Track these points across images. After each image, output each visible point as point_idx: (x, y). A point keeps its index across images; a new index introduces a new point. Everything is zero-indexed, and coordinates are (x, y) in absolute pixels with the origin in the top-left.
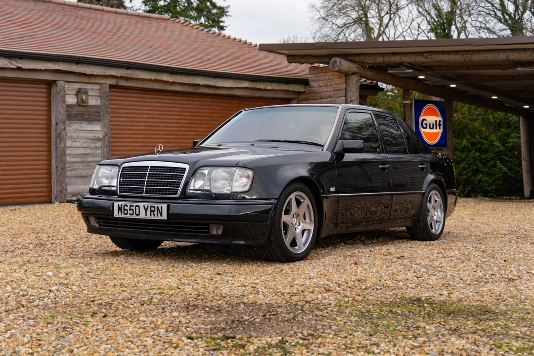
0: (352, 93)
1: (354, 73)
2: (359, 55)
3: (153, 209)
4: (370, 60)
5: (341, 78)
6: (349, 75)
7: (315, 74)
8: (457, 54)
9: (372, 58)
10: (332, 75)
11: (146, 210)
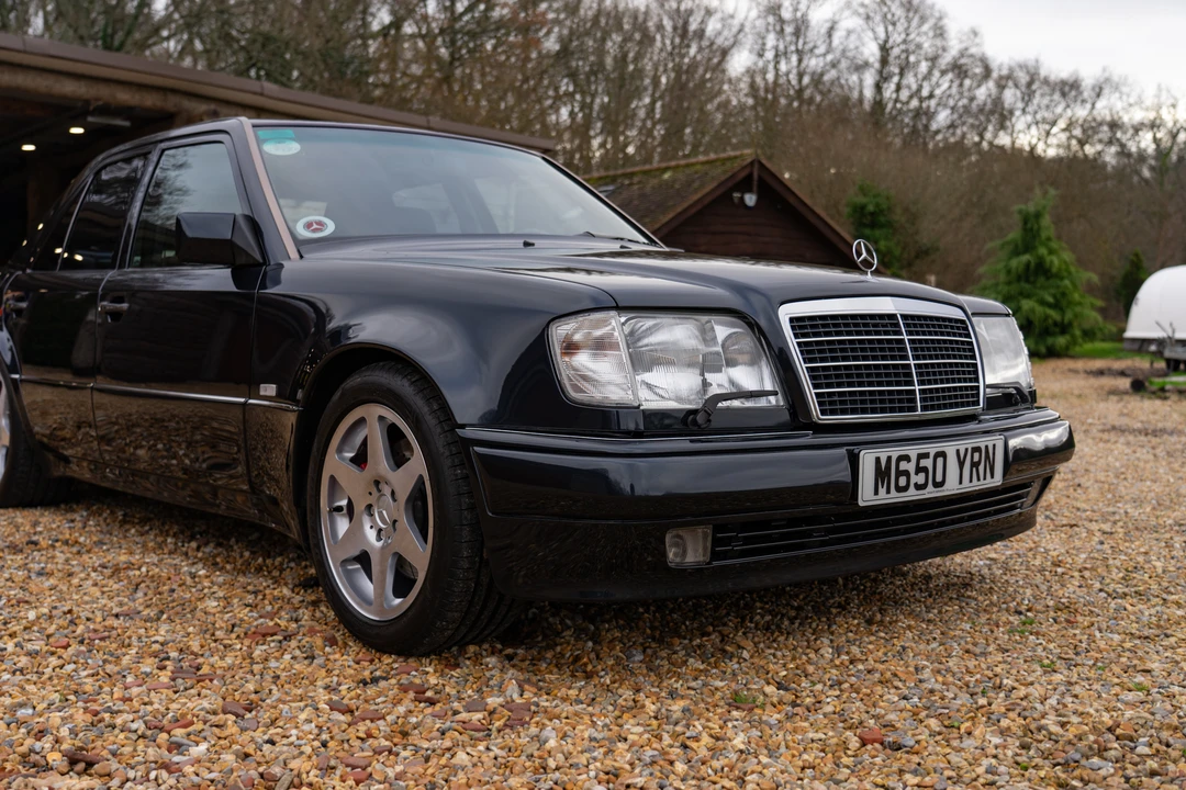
3: (976, 457)
11: (961, 464)
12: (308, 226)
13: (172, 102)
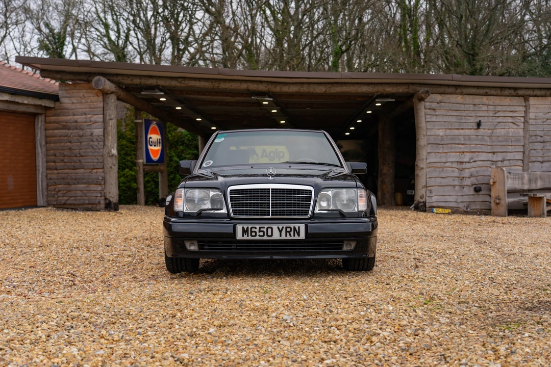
0: (111, 112)
1: (112, 93)
2: (117, 75)
3: (289, 230)
4: (128, 81)
5: (97, 96)
6: (107, 94)
7: (67, 90)
8: (207, 81)
9: (130, 79)
10: (87, 93)
11: (281, 231)
12: (209, 163)
13: (411, 89)
